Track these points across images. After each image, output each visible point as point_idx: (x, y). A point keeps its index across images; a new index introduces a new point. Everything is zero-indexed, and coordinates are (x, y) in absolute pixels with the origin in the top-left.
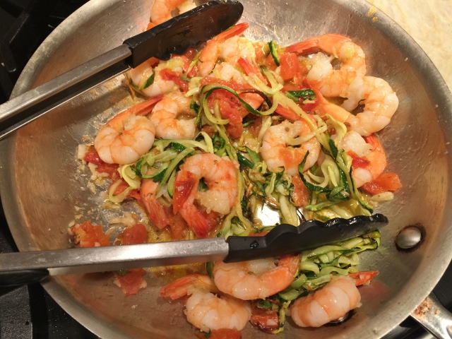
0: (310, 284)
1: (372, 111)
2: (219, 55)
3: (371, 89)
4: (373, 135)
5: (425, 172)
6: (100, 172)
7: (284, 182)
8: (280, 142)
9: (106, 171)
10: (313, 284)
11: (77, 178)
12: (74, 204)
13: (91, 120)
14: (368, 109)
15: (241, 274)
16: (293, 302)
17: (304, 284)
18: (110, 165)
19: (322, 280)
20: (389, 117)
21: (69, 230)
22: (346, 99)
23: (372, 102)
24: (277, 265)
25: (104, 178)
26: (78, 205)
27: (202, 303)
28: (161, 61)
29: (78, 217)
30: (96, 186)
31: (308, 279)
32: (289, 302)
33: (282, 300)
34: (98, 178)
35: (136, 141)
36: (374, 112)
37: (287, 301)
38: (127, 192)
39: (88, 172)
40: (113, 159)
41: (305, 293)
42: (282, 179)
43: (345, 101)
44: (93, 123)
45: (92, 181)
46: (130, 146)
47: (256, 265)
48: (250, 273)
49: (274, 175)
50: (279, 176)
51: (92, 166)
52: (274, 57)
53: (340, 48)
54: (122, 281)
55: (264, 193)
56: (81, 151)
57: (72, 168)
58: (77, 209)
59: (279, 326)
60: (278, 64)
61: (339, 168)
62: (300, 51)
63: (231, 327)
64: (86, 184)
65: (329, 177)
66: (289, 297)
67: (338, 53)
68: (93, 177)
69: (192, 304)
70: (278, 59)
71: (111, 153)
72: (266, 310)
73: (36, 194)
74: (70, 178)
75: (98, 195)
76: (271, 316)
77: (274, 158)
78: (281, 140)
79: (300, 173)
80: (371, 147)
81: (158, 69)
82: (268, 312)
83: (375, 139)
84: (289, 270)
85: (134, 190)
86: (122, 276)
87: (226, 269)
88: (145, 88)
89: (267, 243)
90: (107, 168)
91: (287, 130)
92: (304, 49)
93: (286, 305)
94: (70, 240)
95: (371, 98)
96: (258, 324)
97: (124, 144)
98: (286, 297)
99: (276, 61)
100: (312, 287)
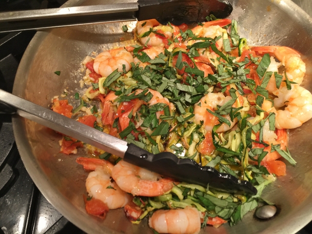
0: (171, 203)
1: (290, 111)
2: (202, 35)
3: (296, 96)
4: (285, 130)
5: (306, 172)
6: (91, 76)
7: (200, 134)
8: (210, 105)
9: (94, 77)
10: (173, 204)
11: (76, 74)
12: (65, 88)
13: (103, 45)
14: (288, 109)
15: (129, 172)
16: (156, 210)
17: (168, 201)
18: (97, 75)
19: (180, 205)
20: (301, 122)
21: (52, 99)
22: (277, 97)
23: (293, 105)
24: (158, 180)
25: (91, 81)
26: (68, 90)
27: (97, 178)
28: (160, 24)
29: (63, 96)
30: (84, 84)
31: (172, 199)
32: (153, 208)
33: (149, 205)
34: (87, 79)
35: (116, 65)
36: (291, 113)
37: (152, 207)
38: (96, 93)
39: (84, 74)
40: (99, 70)
41: (166, 208)
42: (199, 130)
43: (276, 99)
44: (103, 47)
45: (83, 80)
46: (112, 67)
47: (144, 173)
48: (138, 177)
49: (195, 125)
50: (198, 127)
51: (88, 71)
52: (239, 49)
53: (289, 59)
54: (63, 143)
55: (183, 134)
56: (87, 60)
57: (77, 67)
58: (66, 91)
59: (138, 219)
60: (239, 56)
61: (241, 140)
62: (261, 52)
63: (105, 202)
64: (79, 80)
65: (231, 143)
66: (155, 205)
67: (286, 62)
68: (85, 78)
69: (91, 175)
70: (242, 51)
71: (99, 66)
72: (136, 205)
73: (44, 70)
74: (72, 72)
75: (82, 89)
76: (137, 211)
77: (200, 114)
78: (212, 104)
79: (213, 131)
80: (276, 137)
81: (156, 28)
82: (136, 207)
83: (285, 134)
84: (162, 187)
85: (101, 94)
86: (66, 140)
87: (123, 165)
88: (142, 37)
89: (153, 160)
90: (95, 75)
91: (219, 99)
92: (264, 51)
93: (150, 209)
94: (49, 106)
95: (294, 102)
96: (127, 211)
97: (109, 64)
98: (152, 203)
99: (239, 53)
100: (172, 205)
